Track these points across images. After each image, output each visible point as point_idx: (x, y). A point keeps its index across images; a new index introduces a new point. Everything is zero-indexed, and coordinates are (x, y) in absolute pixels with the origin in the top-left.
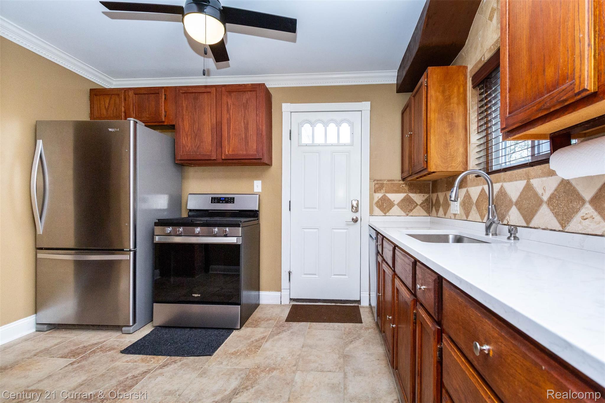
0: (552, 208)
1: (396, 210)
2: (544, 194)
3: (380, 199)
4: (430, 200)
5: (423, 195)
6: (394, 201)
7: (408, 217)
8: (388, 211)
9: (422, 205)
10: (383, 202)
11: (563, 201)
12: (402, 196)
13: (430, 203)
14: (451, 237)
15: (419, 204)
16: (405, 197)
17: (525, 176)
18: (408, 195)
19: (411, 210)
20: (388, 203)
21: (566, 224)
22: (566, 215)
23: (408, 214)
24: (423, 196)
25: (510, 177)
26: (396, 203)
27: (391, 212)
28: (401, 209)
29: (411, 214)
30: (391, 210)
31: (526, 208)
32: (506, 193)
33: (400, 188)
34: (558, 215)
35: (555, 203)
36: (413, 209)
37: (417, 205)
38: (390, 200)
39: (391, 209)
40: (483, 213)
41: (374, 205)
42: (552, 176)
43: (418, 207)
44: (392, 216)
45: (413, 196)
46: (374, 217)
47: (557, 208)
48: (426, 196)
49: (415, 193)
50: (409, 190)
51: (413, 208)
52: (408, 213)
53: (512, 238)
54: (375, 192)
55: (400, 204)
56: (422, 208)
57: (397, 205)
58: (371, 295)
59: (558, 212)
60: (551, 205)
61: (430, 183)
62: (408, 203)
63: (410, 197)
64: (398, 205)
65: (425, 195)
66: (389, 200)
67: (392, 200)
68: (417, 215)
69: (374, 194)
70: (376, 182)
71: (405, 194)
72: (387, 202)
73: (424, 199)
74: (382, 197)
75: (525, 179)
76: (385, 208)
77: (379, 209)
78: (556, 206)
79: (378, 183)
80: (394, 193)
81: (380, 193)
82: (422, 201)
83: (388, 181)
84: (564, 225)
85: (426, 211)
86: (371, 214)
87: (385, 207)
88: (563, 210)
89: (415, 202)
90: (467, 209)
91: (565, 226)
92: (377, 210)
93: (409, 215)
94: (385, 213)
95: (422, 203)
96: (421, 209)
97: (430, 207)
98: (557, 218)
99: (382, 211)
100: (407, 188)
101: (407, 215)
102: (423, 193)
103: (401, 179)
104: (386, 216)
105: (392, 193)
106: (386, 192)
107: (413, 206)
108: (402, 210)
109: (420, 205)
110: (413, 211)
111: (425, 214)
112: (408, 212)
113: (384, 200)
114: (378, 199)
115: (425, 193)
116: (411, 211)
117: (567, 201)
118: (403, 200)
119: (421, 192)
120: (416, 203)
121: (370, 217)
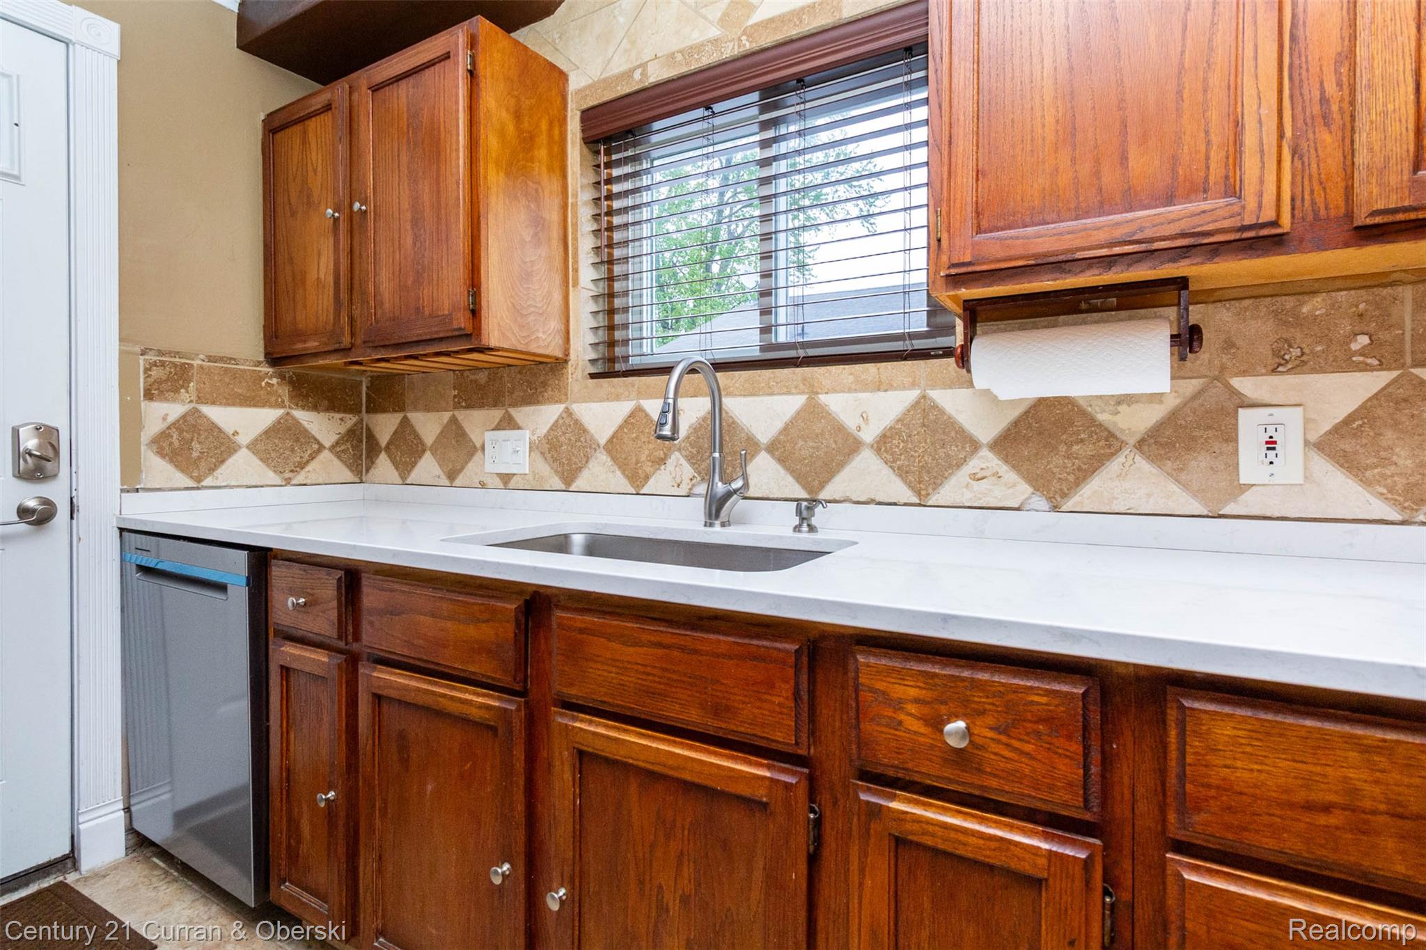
0: (889, 457)
1: (243, 464)
2: (863, 426)
3: (173, 424)
4: (362, 433)
5: (341, 415)
6: (236, 433)
7: (289, 488)
8: (212, 470)
9: (338, 449)
10: (187, 436)
11: (920, 443)
12: (267, 416)
13: (361, 442)
14: (578, 540)
15: (327, 444)
16: (279, 422)
17: (801, 386)
18: (288, 413)
19: (302, 466)
20: (211, 439)
21: (930, 490)
22: (929, 472)
23: (290, 479)
24: (342, 419)
25: (747, 385)
26: (244, 439)
27: (224, 473)
28: (265, 461)
29: (300, 478)
30: (224, 467)
31: (805, 459)
32: (734, 422)
33: (262, 388)
34: (907, 472)
35: (898, 447)
36: (308, 462)
37: (321, 447)
38: (220, 430)
39: (223, 462)
40: (640, 471)
41: (143, 448)
42: (886, 391)
43: (326, 455)
44: (225, 487)
45: (309, 419)
46: (141, 494)
47: (903, 457)
48: (351, 420)
49: (315, 408)
50: (291, 398)
51: (306, 456)
52: (291, 475)
53: (805, 528)
54: (149, 395)
55: (261, 447)
56: (339, 457)
57: (248, 447)
58: (133, 809)
59: (908, 466)
60: (886, 451)
61: (361, 382)
62: (288, 444)
63: (294, 418)
64: (253, 447)
65: (348, 416)
66: (214, 428)
67: (230, 431)
68: (320, 481)
69: (144, 405)
70: (152, 357)
71: (279, 412)
72: (207, 438)
73: (343, 429)
74: (184, 417)
75: (802, 393)
76: (199, 458)
77: (171, 461)
78: (901, 454)
79: (163, 364)
80: (234, 405)
81: (174, 400)
82: (336, 437)
83: (211, 359)
84: (923, 493)
85: (349, 467)
86: (131, 483)
87: (195, 454)
88: (919, 462)
89: (315, 439)
90: (569, 460)
91: (928, 494)
92: (157, 468)
93: (294, 482)
94: (199, 479)
95: (337, 443)
96: (336, 462)
97: (361, 455)
98: (904, 480)
99: (183, 471)
100: (284, 391)
101: (288, 482)
102: (339, 412)
103: (262, 358)
104: (198, 488)
105: (228, 404)
106: (200, 400)
107: (309, 452)
108: (268, 466)
109: (332, 448)
110: (309, 468)
111: (348, 475)
112: (292, 471)
113: (195, 428)
114: (165, 425)
115: (345, 412)
116: (302, 469)
117: (932, 444)
118: (269, 433)
119: (332, 408)
120: (318, 443)
121: (124, 495)
